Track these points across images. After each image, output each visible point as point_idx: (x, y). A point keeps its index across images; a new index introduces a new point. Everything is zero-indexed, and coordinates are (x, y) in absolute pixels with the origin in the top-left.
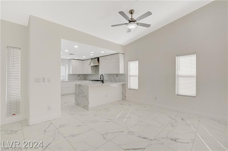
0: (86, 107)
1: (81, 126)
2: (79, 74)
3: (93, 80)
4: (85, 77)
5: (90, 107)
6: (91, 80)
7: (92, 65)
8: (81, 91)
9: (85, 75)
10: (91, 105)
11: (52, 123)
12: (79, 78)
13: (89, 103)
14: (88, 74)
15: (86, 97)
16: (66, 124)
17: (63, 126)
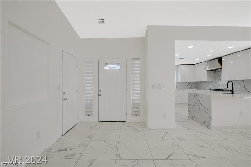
0: (206, 124)
1: (206, 147)
2: (189, 82)
3: (210, 90)
4: (197, 85)
5: (212, 125)
6: (208, 89)
7: (207, 69)
8: (197, 102)
9: (197, 83)
10: (213, 123)
11: (167, 132)
12: (189, 86)
13: (212, 119)
14: (201, 82)
15: (207, 111)
16: (184, 139)
17: (180, 139)
